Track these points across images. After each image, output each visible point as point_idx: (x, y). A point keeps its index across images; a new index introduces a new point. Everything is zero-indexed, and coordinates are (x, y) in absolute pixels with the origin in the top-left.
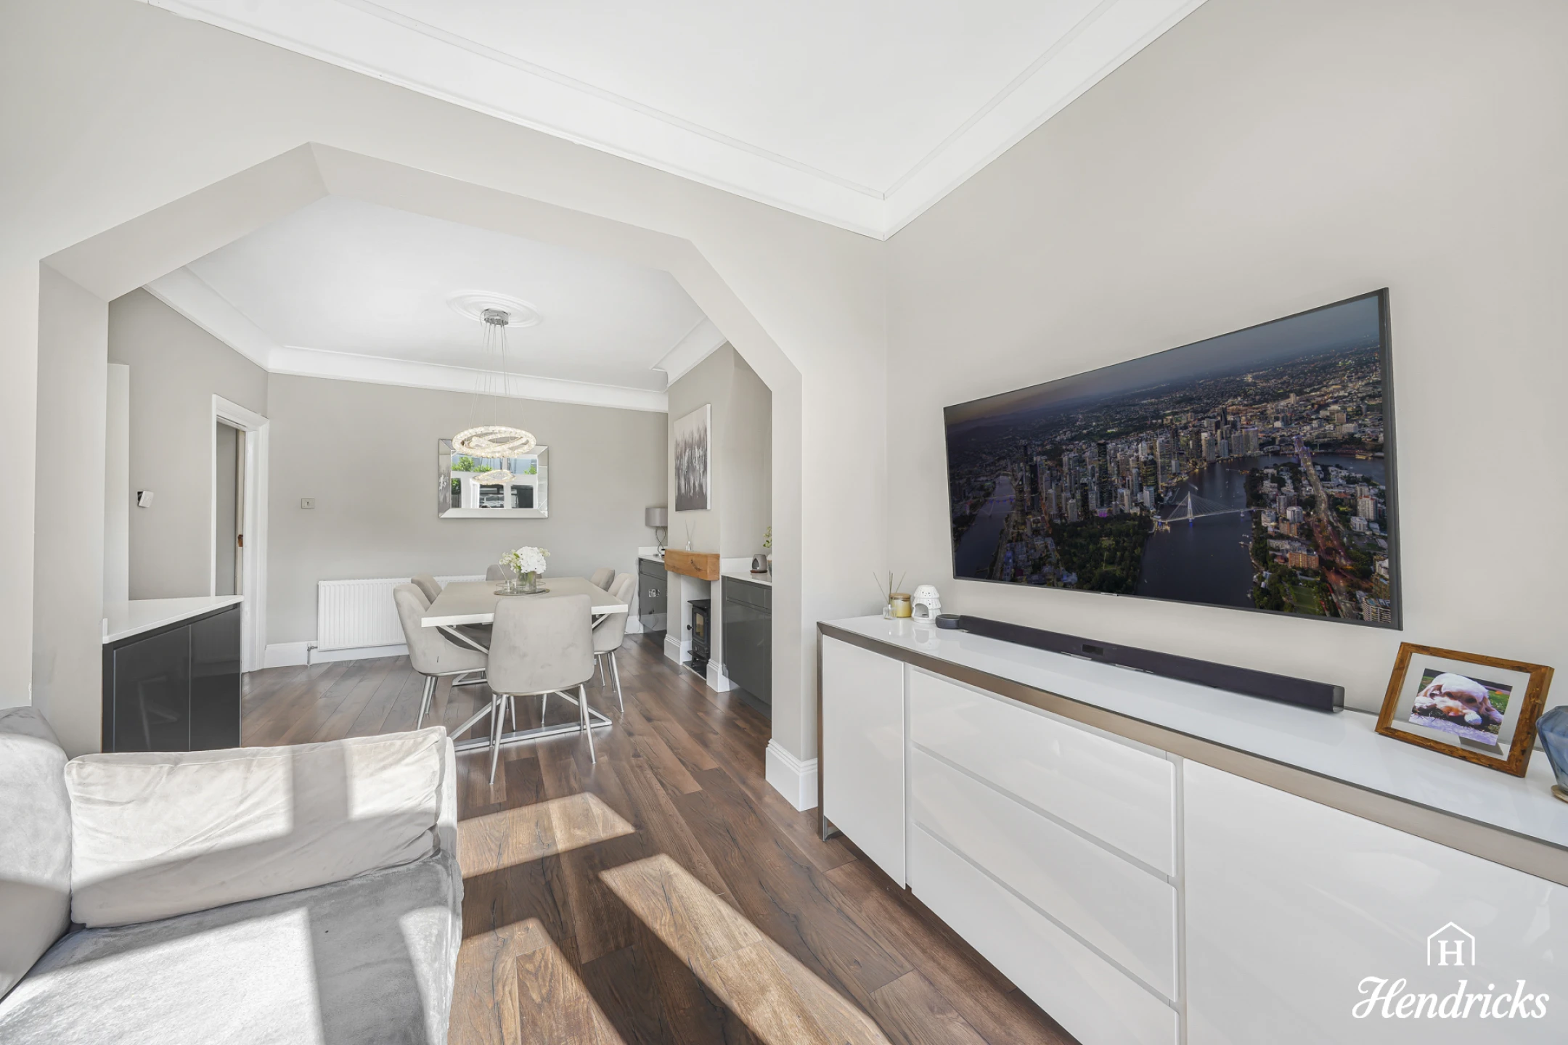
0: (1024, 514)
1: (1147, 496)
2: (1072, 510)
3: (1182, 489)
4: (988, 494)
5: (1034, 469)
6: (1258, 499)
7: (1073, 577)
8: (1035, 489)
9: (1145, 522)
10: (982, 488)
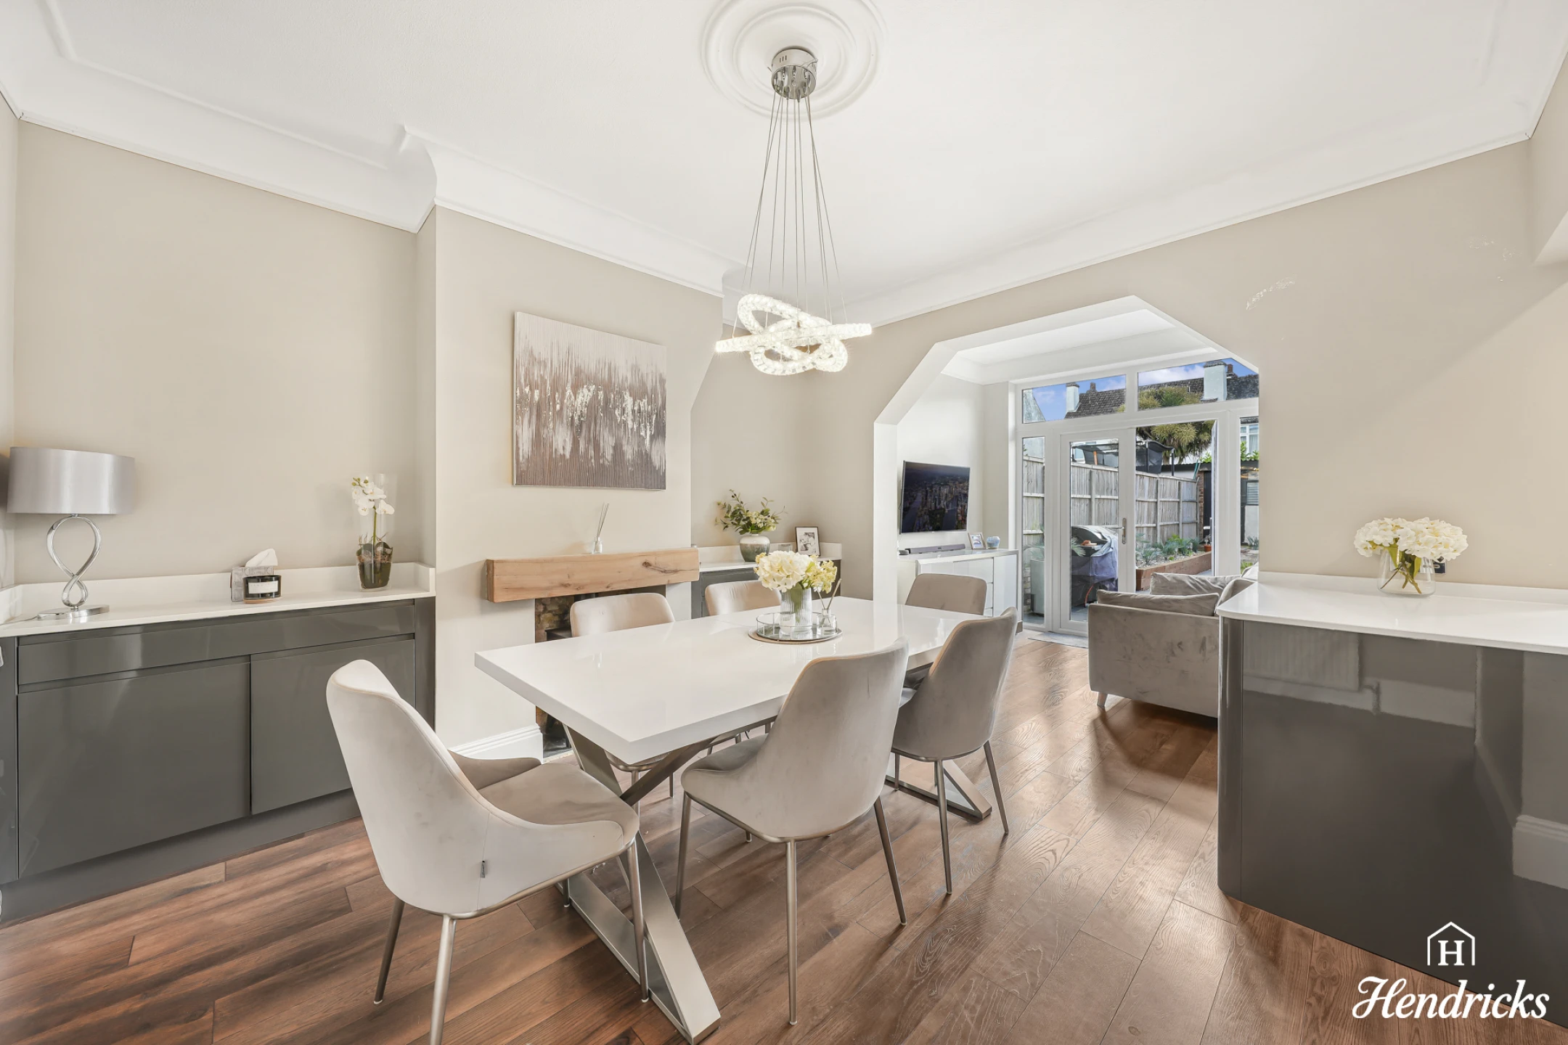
0: (923, 507)
1: (945, 503)
2: (933, 508)
3: (949, 502)
4: (915, 499)
5: (927, 491)
6: (958, 505)
7: (931, 528)
8: (926, 499)
9: (944, 510)
10: (913, 496)
